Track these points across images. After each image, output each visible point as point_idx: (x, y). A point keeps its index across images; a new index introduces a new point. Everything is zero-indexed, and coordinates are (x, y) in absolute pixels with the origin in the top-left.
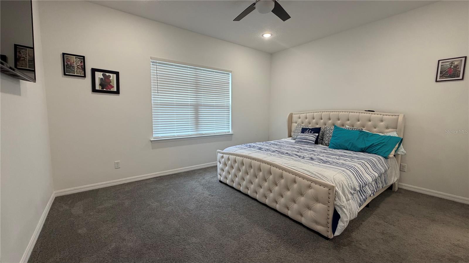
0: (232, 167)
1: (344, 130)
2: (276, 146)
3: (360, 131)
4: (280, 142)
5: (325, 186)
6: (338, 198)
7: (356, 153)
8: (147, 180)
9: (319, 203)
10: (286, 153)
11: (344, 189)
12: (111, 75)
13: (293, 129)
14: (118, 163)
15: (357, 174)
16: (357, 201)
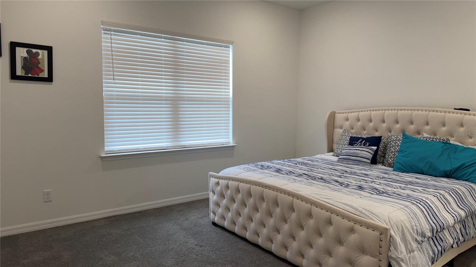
0: (233, 200)
1: (419, 140)
2: (304, 167)
3: (444, 143)
4: (312, 161)
5: (375, 228)
6: (394, 248)
7: (436, 178)
8: (94, 221)
9: (367, 255)
10: (320, 178)
11: (404, 234)
12: (40, 51)
13: (336, 138)
14: (48, 194)
15: (429, 212)
16: (428, 254)
